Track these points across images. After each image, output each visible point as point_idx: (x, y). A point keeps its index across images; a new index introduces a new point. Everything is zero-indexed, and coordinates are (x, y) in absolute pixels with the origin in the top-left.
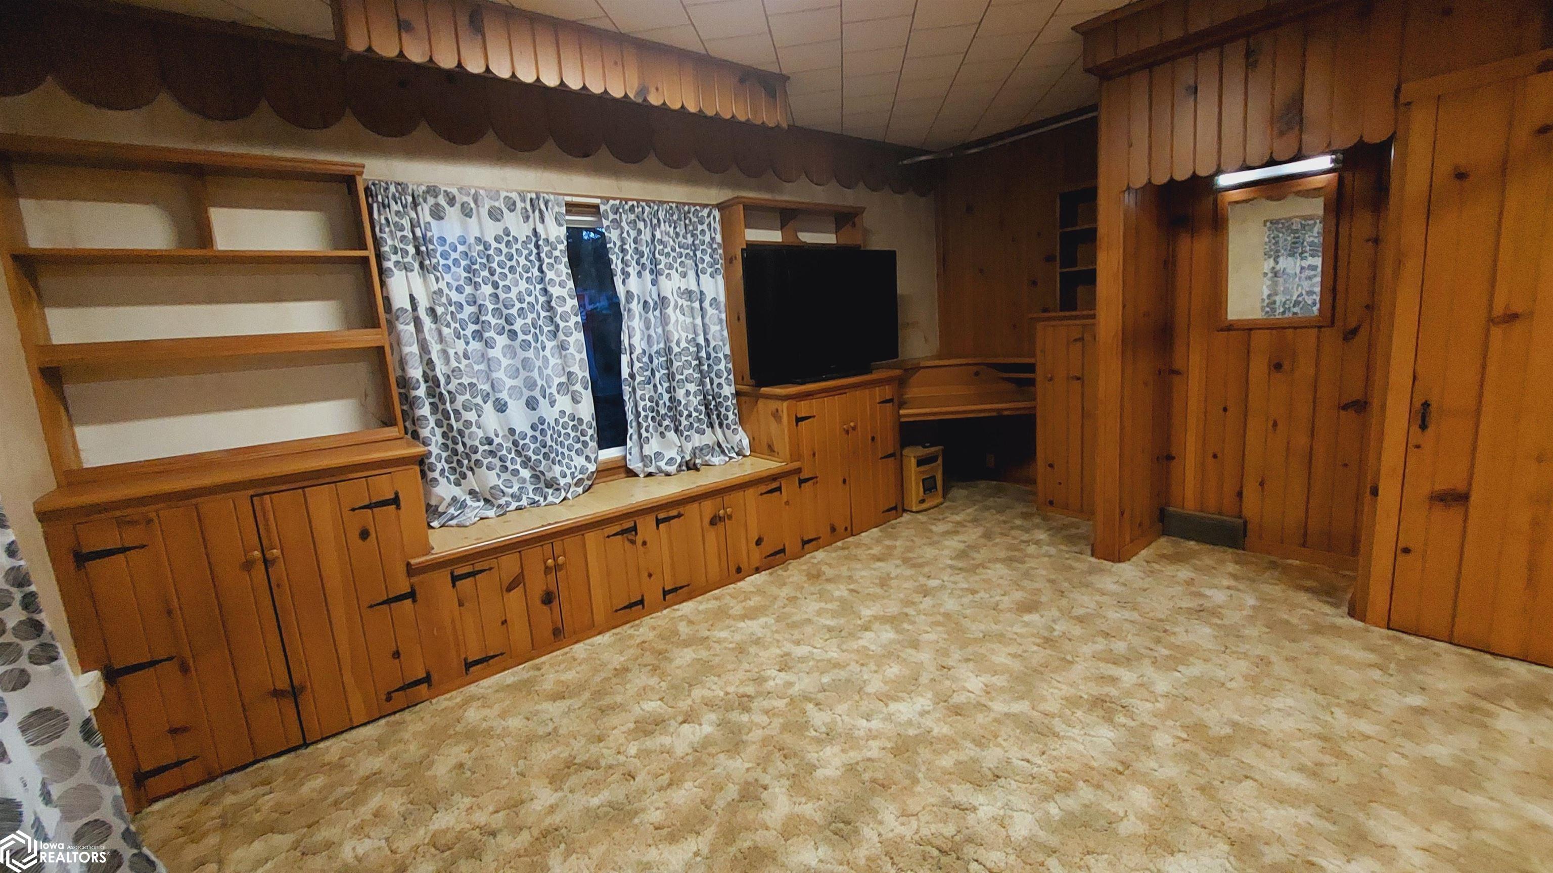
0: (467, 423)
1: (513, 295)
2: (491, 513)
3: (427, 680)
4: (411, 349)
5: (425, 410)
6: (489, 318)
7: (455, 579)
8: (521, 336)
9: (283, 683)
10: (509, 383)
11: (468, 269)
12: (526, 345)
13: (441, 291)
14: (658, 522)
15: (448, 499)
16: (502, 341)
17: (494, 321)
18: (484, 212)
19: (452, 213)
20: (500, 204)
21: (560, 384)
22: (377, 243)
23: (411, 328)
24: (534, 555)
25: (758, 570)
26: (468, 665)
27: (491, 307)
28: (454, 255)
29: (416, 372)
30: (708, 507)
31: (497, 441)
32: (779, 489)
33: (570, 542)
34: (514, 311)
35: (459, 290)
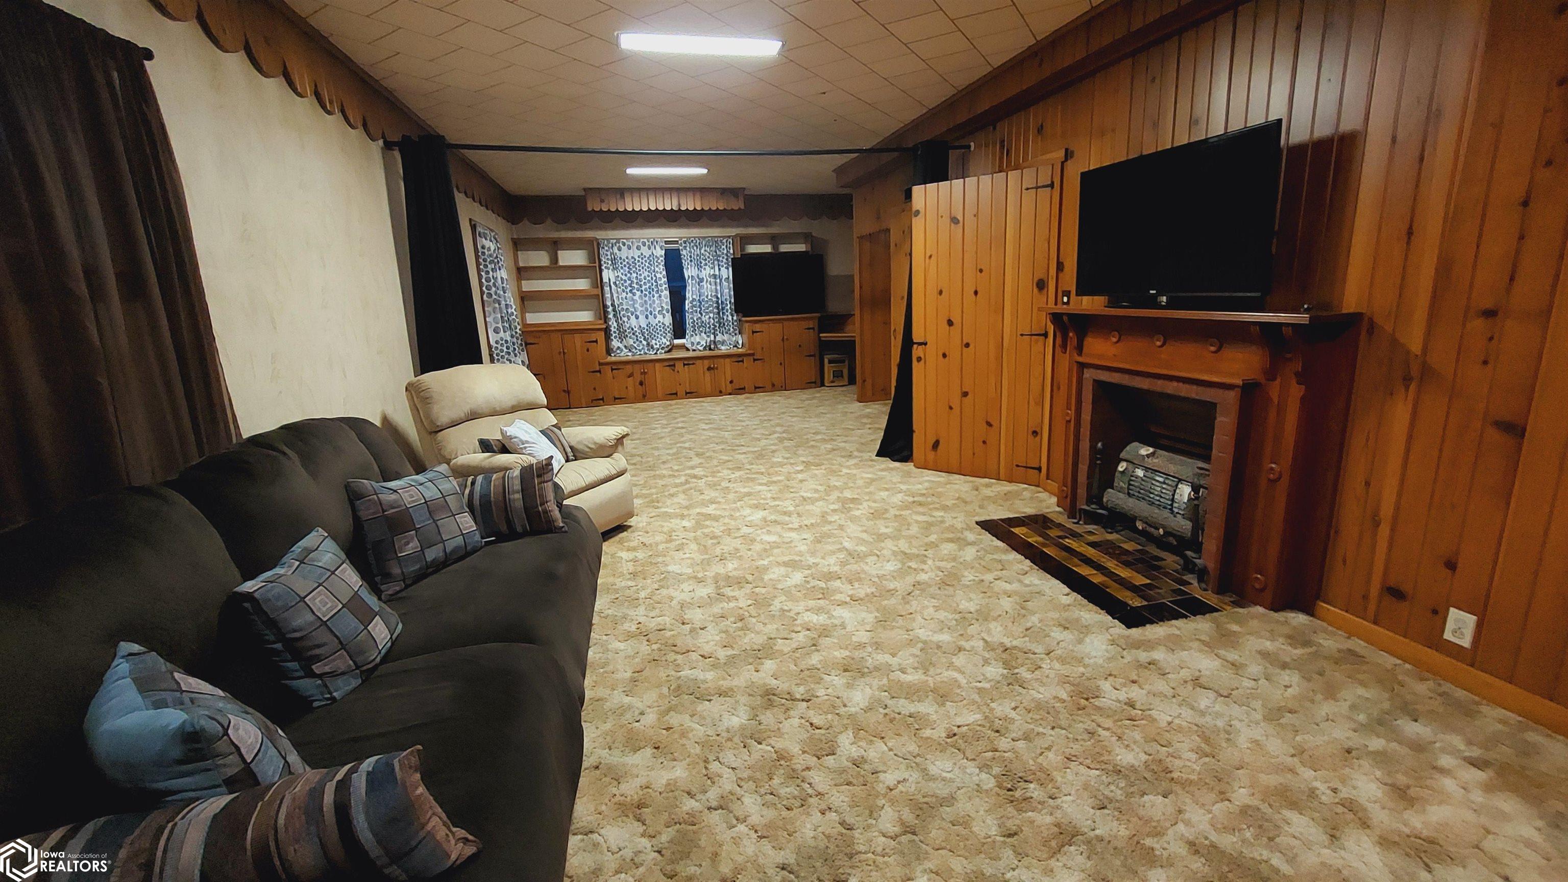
0: (624, 322)
1: (642, 277)
2: (630, 354)
3: (602, 399)
4: (608, 295)
5: (611, 316)
6: (635, 285)
7: (612, 370)
8: (644, 292)
9: (566, 389)
10: (640, 309)
11: (628, 268)
12: (646, 295)
13: (618, 276)
14: (684, 365)
15: (616, 347)
16: (638, 293)
17: (636, 286)
18: (635, 247)
19: (624, 248)
20: (640, 244)
21: (659, 311)
22: (600, 261)
23: (608, 288)
24: (637, 366)
25: (730, 394)
26: (615, 399)
27: (635, 281)
28: (624, 263)
29: (609, 303)
30: (706, 363)
31: (635, 329)
32: (742, 361)
33: (650, 364)
34: (642, 283)
35: (626, 275)
